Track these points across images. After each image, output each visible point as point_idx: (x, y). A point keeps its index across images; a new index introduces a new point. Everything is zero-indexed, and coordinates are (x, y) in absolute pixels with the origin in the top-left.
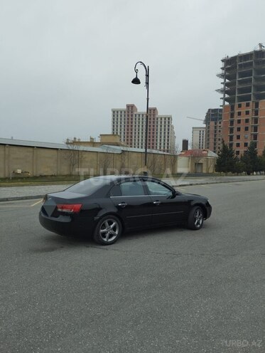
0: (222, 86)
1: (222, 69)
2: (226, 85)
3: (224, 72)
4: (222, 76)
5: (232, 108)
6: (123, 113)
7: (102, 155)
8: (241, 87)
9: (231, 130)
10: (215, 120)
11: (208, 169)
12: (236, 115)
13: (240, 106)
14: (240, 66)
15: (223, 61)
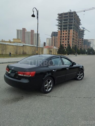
0: (58, 24)
1: (58, 17)
2: (59, 23)
3: (58, 18)
4: (58, 20)
5: (61, 32)
6: (21, 31)
7: (16, 47)
8: (64, 24)
9: (61, 40)
10: (54, 36)
11: (54, 53)
12: (62, 34)
13: (64, 31)
14: (64, 17)
15: (58, 14)
